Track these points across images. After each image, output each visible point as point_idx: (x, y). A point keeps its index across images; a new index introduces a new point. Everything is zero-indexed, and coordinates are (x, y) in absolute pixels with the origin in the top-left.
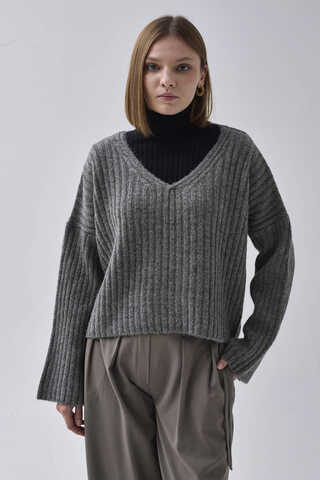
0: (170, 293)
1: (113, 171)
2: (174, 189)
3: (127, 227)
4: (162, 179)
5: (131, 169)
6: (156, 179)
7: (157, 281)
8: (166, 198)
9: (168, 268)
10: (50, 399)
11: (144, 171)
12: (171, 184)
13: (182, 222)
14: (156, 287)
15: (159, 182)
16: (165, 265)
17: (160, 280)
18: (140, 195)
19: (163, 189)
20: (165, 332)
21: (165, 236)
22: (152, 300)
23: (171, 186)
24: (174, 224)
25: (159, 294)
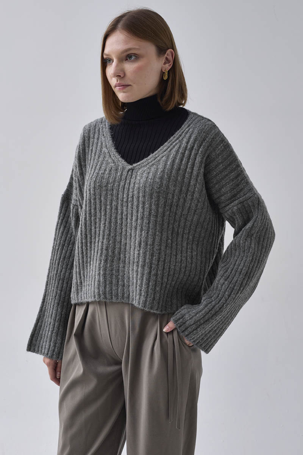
0: (121, 265)
1: (92, 150)
2: (132, 170)
3: (90, 201)
4: (126, 160)
5: (104, 149)
6: (120, 159)
7: (110, 253)
8: (123, 177)
9: (121, 242)
10: (37, 352)
11: (113, 151)
12: (131, 164)
13: (133, 200)
14: (110, 258)
15: (122, 163)
16: (118, 238)
17: (113, 252)
18: (104, 174)
19: (123, 168)
20: (114, 300)
21: (119, 212)
22: (105, 270)
23: (130, 167)
24: (127, 202)
25: (111, 266)
